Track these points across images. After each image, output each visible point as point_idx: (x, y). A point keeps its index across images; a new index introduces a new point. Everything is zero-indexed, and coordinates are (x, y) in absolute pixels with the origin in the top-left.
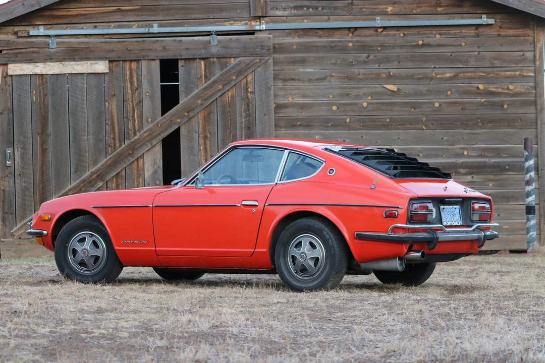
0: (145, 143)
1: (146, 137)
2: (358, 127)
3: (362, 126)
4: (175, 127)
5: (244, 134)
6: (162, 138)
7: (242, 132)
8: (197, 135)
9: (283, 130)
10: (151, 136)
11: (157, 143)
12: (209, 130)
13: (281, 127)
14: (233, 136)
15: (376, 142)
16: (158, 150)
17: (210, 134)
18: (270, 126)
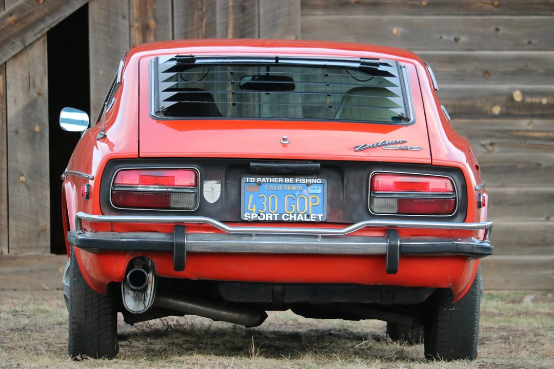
0: (8, 39)
1: (10, 24)
2: (489, 7)
3: (499, 6)
4: (77, 5)
5: (231, 23)
6: (47, 30)
7: (227, 15)
8: (127, 23)
9: (319, 12)
10: (24, 23)
11: (38, 40)
12: (154, 11)
13: (314, 7)
14: (207, 26)
15: (530, 43)
16: (39, 56)
17: (156, 20)
18: (290, 4)
